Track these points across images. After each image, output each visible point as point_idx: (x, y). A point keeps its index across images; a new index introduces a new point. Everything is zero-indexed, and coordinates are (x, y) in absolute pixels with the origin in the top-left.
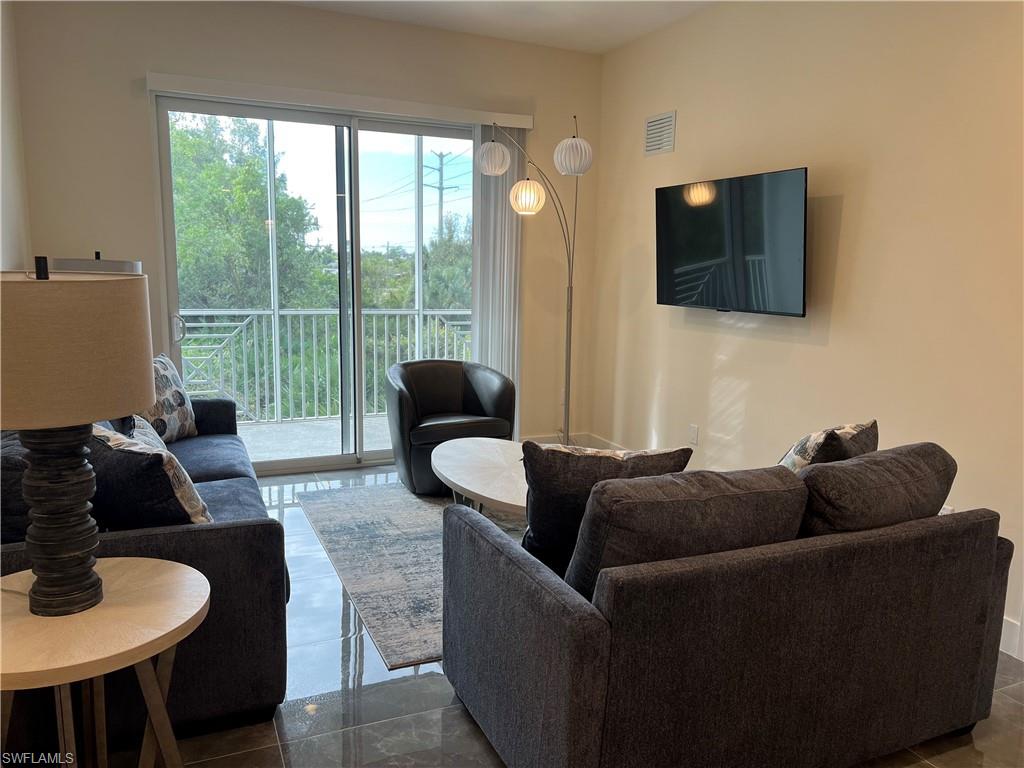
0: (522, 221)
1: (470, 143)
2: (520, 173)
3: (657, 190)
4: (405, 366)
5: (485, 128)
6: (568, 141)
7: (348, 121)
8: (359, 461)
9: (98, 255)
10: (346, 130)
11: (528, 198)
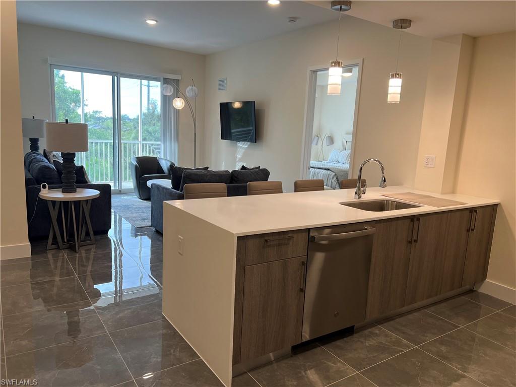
0: (178, 111)
1: (160, 83)
2: (177, 95)
3: (220, 103)
4: (137, 158)
5: (165, 79)
6: (190, 87)
7: (117, 74)
8: (120, 191)
9: (33, 117)
10: (116, 77)
11: (179, 104)
